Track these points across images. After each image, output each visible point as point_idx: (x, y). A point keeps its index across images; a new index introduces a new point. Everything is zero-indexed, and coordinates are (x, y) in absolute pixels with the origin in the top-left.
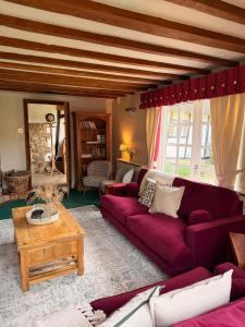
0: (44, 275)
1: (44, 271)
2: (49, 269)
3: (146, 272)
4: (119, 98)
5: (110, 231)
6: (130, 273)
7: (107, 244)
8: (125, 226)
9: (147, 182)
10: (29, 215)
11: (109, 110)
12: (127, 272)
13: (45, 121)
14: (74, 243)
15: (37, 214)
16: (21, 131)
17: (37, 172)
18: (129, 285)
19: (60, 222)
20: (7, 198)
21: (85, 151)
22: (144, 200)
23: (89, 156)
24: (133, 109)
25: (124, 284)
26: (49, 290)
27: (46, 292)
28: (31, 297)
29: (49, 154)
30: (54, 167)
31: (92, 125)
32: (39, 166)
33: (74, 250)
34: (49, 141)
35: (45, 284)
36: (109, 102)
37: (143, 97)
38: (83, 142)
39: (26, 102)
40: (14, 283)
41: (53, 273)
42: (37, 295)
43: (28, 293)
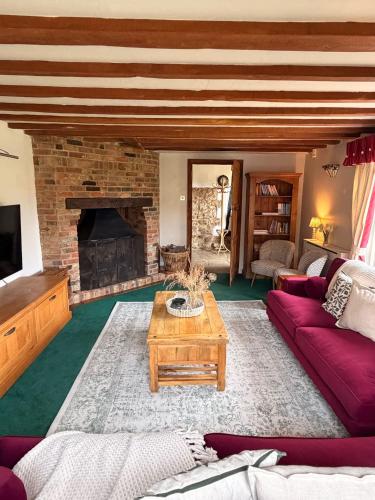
0: (176, 378)
1: (178, 373)
2: (186, 373)
3: (314, 413)
4: (315, 151)
5: (275, 340)
6: (289, 407)
7: (265, 357)
8: (293, 340)
9: (339, 280)
10: (169, 303)
11: (300, 169)
12: (285, 405)
13: (216, 185)
14: (214, 348)
15: (178, 303)
16: (183, 198)
17: (203, 249)
18: (283, 424)
19: (204, 317)
20: (162, 276)
21: (259, 226)
22: (331, 306)
23: (264, 232)
24: (335, 166)
25: (275, 420)
26: (178, 398)
27: (175, 400)
28: (158, 401)
29: (218, 227)
30: (222, 243)
31: (273, 190)
32: (206, 240)
33: (213, 356)
34: (219, 210)
35: (176, 390)
36: (300, 157)
37: (350, 148)
38: (258, 213)
39: (191, 163)
40: (145, 378)
41: (187, 379)
42: (165, 400)
43: (156, 395)
